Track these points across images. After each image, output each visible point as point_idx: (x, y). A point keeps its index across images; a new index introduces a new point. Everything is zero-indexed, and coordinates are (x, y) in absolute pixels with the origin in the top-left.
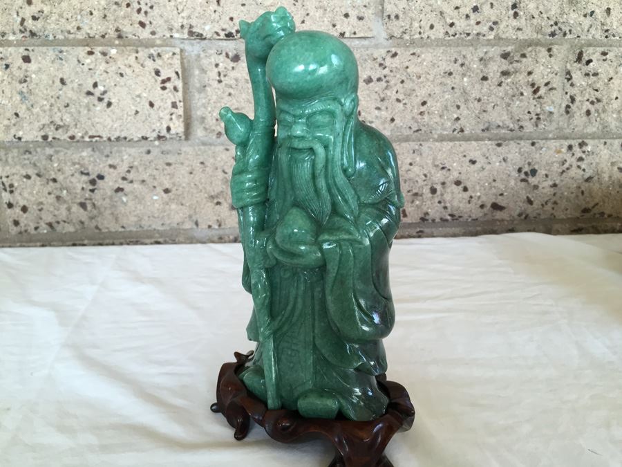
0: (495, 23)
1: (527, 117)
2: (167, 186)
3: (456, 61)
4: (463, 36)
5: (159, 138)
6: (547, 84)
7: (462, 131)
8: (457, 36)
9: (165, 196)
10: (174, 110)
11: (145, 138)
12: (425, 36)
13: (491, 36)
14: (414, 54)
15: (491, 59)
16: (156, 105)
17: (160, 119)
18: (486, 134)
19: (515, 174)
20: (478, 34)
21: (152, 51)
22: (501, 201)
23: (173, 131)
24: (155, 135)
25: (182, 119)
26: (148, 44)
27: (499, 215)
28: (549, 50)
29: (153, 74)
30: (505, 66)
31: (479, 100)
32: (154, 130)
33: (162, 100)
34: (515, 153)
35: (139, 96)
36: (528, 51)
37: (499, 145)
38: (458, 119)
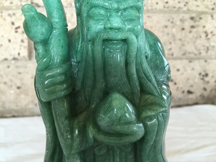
0: (187, 3)
1: (203, 48)
2: (19, 84)
3: (169, 20)
4: (172, 8)
5: (14, 59)
6: (212, 32)
7: (172, 55)
8: (170, 8)
9: (18, 91)
10: (22, 44)
11: (6, 59)
12: (154, 8)
13: (185, 9)
14: (149, 17)
15: (185, 20)
16: (12, 41)
17: (14, 49)
18: (184, 57)
19: (198, 76)
20: (179, 8)
21: (11, 12)
22: (192, 90)
23: (22, 55)
24: (11, 57)
25: (26, 49)
26: (8, 9)
27: (191, 96)
28: (212, 16)
29: (11, 24)
30: (192, 23)
31: (181, 40)
32: (11, 55)
33: (16, 38)
34: (198, 66)
35: (3, 36)
36: (203, 16)
37: (190, 62)
38: (170, 49)
